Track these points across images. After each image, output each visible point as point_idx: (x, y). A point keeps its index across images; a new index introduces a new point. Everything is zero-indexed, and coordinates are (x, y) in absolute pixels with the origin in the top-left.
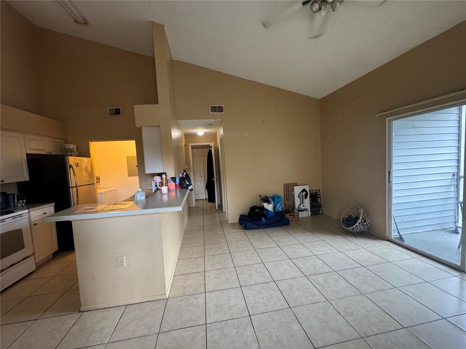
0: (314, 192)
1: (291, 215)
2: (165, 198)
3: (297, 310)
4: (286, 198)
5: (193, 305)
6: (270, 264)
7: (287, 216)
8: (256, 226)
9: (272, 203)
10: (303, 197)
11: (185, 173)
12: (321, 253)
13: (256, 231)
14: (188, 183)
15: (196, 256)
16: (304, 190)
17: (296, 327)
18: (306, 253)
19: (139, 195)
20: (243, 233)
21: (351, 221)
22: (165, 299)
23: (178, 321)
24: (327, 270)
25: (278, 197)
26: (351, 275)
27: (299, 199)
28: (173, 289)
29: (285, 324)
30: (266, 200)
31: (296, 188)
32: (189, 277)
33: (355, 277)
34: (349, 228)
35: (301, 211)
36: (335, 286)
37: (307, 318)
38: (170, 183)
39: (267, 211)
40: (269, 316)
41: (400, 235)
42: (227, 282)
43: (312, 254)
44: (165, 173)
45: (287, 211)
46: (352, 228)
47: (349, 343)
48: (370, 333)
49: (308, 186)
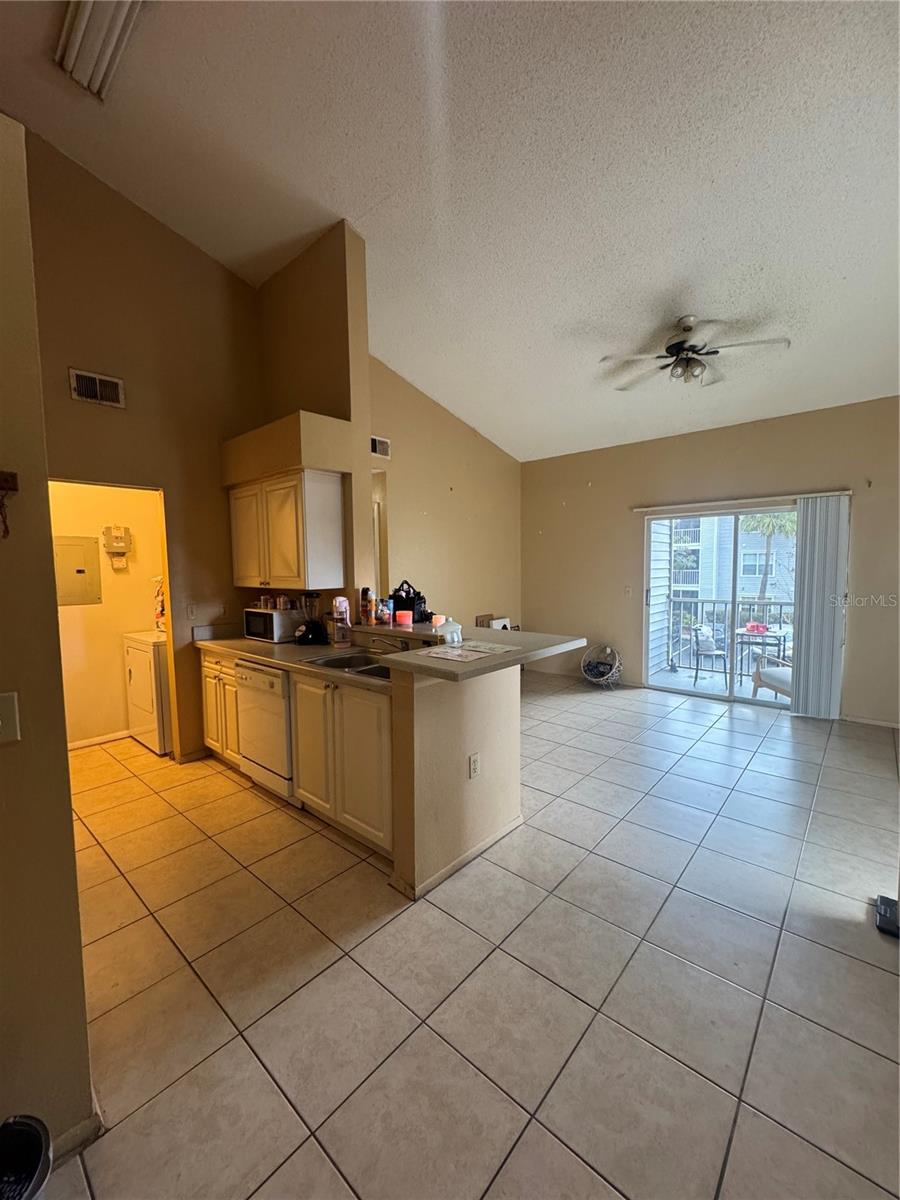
22: (522, 824)
49: (508, 620)
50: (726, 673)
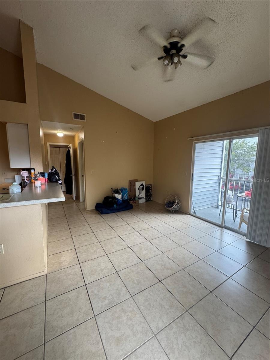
0: (148, 186)
1: (133, 202)
2: (39, 191)
3: (146, 262)
4: (130, 190)
5: (71, 274)
6: (124, 236)
7: (131, 202)
8: (109, 211)
9: (121, 194)
10: (141, 189)
11: (54, 170)
12: (155, 226)
13: (110, 215)
14: (57, 178)
15: (64, 238)
16: (142, 185)
17: (148, 272)
18: (146, 226)
19: (15, 188)
20: (100, 217)
21: (170, 204)
22: (44, 275)
23: (61, 288)
24: (160, 236)
25: (125, 189)
26: (173, 236)
27: (138, 191)
28: (49, 266)
29: (141, 272)
30: (117, 191)
31: (137, 183)
32: (62, 255)
33: (175, 237)
34: (170, 209)
35: (140, 199)
36: (166, 244)
37: (153, 265)
38: (39, 177)
39: (118, 199)
40: (130, 269)
41: (195, 211)
42: (95, 253)
43: (150, 227)
44: (34, 169)
45: (130, 199)
46: (171, 208)
47: (177, 274)
48: (186, 266)
49: (144, 182)
50: (234, 209)
